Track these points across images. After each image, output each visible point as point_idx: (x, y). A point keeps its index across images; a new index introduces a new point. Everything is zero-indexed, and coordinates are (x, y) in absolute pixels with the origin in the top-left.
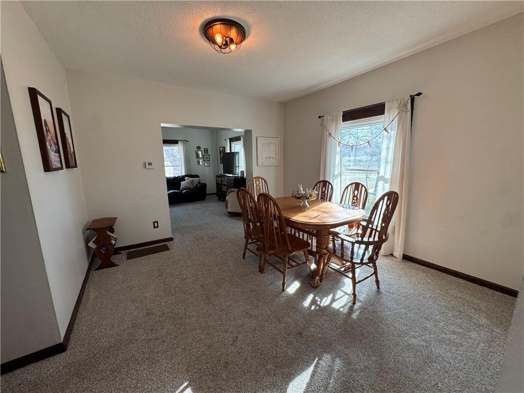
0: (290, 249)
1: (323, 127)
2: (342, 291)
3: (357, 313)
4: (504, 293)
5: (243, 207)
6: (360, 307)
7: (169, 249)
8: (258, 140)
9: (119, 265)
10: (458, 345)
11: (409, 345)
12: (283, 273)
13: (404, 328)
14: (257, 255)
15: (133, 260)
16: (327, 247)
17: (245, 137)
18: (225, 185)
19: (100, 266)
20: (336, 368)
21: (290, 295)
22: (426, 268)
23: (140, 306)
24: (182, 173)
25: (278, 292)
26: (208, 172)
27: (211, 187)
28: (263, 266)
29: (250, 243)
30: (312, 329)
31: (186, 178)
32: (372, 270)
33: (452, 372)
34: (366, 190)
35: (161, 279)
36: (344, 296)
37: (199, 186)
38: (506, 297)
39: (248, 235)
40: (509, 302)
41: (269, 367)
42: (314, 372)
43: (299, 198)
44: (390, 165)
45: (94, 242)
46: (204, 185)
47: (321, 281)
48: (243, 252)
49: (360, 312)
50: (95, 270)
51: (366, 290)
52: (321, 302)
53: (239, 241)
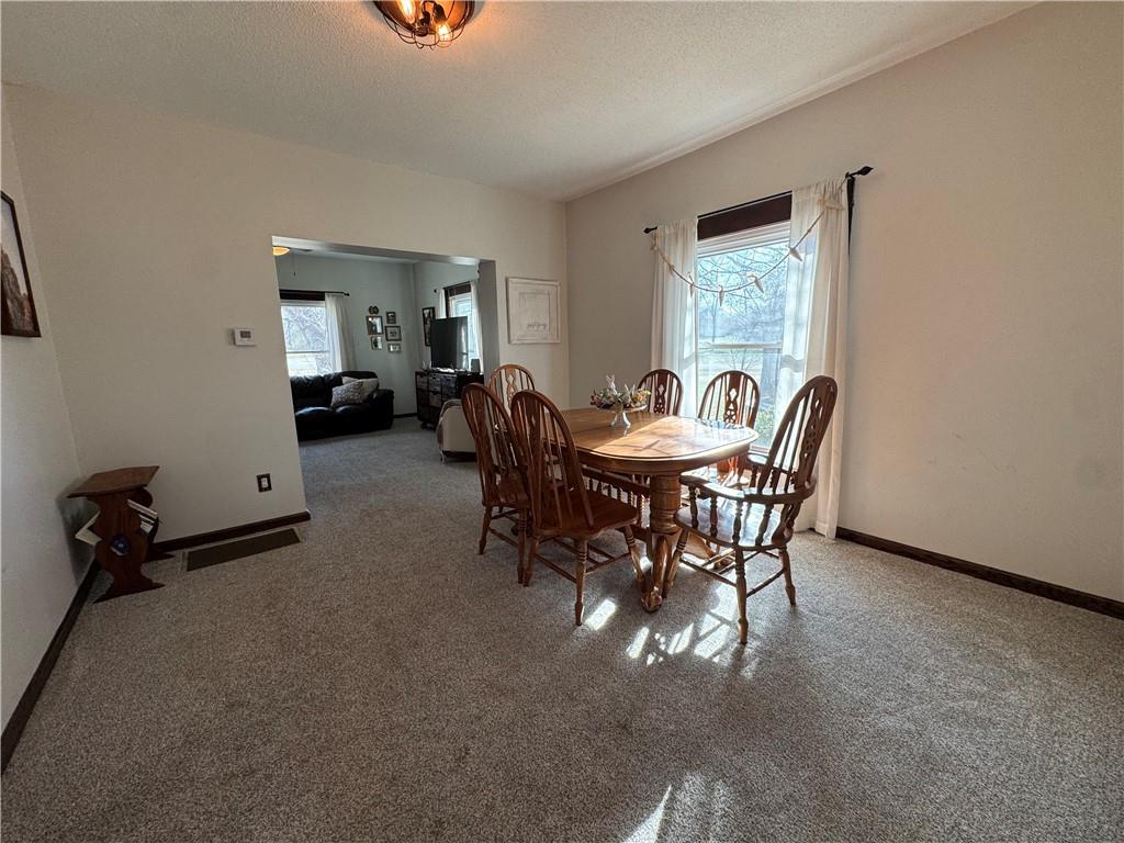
0: (591, 522)
1: (655, 252)
2: (714, 615)
3: (753, 665)
4: (1056, 599)
5: (478, 431)
6: (759, 651)
7: (298, 541)
8: (510, 285)
9: (163, 586)
10: (986, 724)
11: (880, 733)
12: (577, 581)
13: (862, 693)
14: (513, 543)
15: (203, 570)
16: (676, 515)
17: (479, 283)
18: (435, 393)
19: (108, 592)
20: (719, 806)
21: (594, 633)
22: (888, 554)
23: (210, 685)
24: (334, 368)
25: (565, 628)
26: (395, 366)
27: (405, 400)
28: (528, 569)
29: (496, 517)
30: (653, 714)
31: (345, 379)
32: (778, 565)
33: (986, 792)
34: (755, 387)
35: (273, 614)
36: (718, 626)
37: (375, 396)
38: (1060, 607)
39: (490, 497)
40: (1068, 617)
41: (550, 822)
42: (666, 824)
43: (607, 407)
44: (805, 330)
45: (90, 528)
46: (389, 395)
47: (664, 597)
48: (479, 539)
49: (760, 663)
50: (97, 601)
51: (766, 610)
52: (667, 644)
53: (470, 514)
